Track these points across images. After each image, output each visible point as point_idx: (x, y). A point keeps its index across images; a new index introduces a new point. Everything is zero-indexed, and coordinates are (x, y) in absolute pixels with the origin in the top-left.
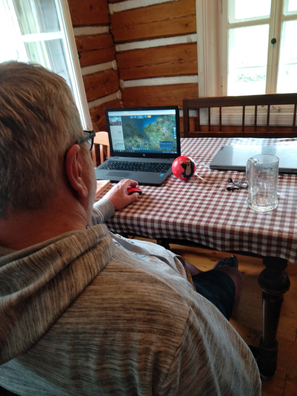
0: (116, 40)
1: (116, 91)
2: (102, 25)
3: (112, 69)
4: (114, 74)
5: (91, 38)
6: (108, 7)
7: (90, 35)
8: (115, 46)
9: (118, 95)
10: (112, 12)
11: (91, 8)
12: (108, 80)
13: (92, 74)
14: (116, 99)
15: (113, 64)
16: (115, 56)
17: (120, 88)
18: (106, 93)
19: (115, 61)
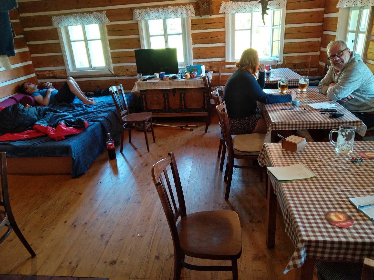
0: (324, 29)
1: (317, 51)
2: (318, 22)
3: (318, 41)
4: (318, 43)
5: (307, 28)
6: (324, 15)
7: (307, 27)
8: (323, 31)
9: (318, 53)
10: (324, 17)
11: (311, 16)
12: (312, 46)
13: (303, 42)
14: (316, 54)
15: (319, 39)
16: (322, 36)
17: (320, 50)
18: (309, 51)
19: (321, 38)
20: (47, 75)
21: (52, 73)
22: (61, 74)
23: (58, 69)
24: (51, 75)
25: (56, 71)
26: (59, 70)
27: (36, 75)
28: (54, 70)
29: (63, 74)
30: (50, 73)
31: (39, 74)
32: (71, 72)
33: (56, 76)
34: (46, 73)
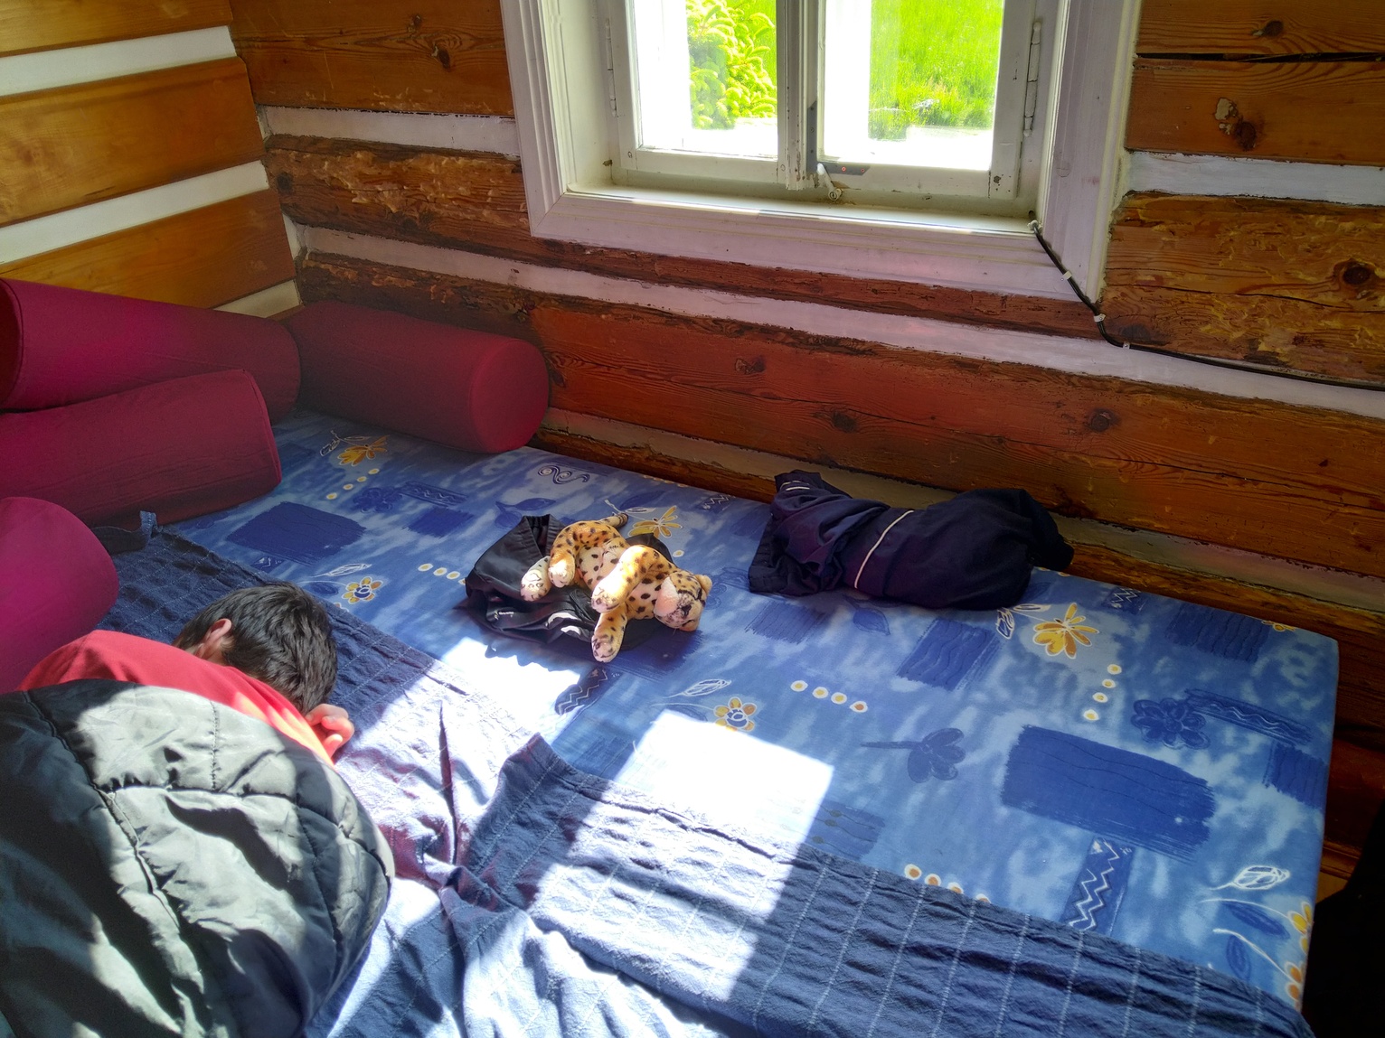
20: (360, 200)
21: (398, 179)
22: (477, 199)
23: (448, 145)
24: (390, 197)
25: (432, 169)
26: (461, 161)
27: (270, 175)
28: (415, 151)
29: (493, 206)
30: (379, 182)
31: (297, 172)
32: (576, 202)
33: (428, 217)
34: (347, 173)
